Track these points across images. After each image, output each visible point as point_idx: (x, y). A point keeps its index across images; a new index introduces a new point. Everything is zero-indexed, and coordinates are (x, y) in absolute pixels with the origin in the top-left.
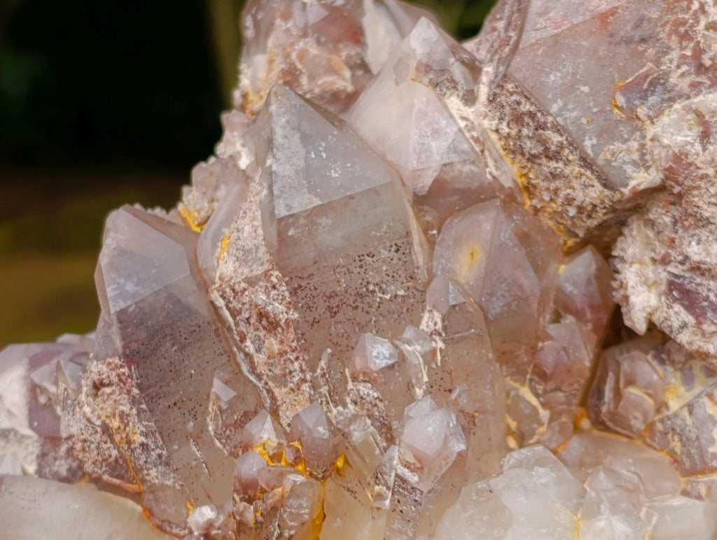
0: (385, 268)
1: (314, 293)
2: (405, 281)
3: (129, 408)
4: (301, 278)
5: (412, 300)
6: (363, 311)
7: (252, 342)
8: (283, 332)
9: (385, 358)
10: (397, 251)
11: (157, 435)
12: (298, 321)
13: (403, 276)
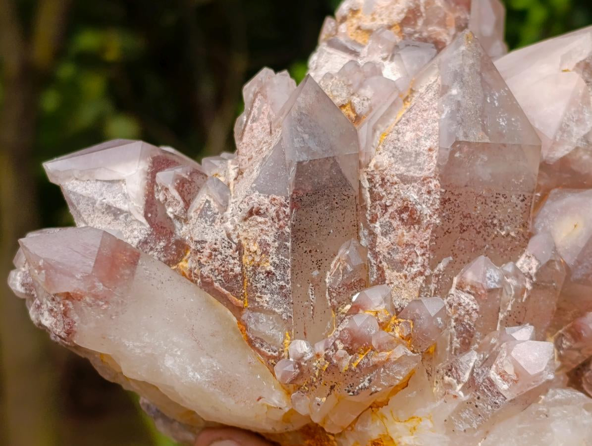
0: (509, 210)
1: (456, 210)
2: (518, 226)
3: (272, 240)
4: (452, 193)
5: (517, 243)
6: (482, 237)
7: (381, 226)
8: (419, 229)
9: (495, 281)
10: (523, 200)
11: (289, 271)
12: (438, 226)
13: (518, 222)
